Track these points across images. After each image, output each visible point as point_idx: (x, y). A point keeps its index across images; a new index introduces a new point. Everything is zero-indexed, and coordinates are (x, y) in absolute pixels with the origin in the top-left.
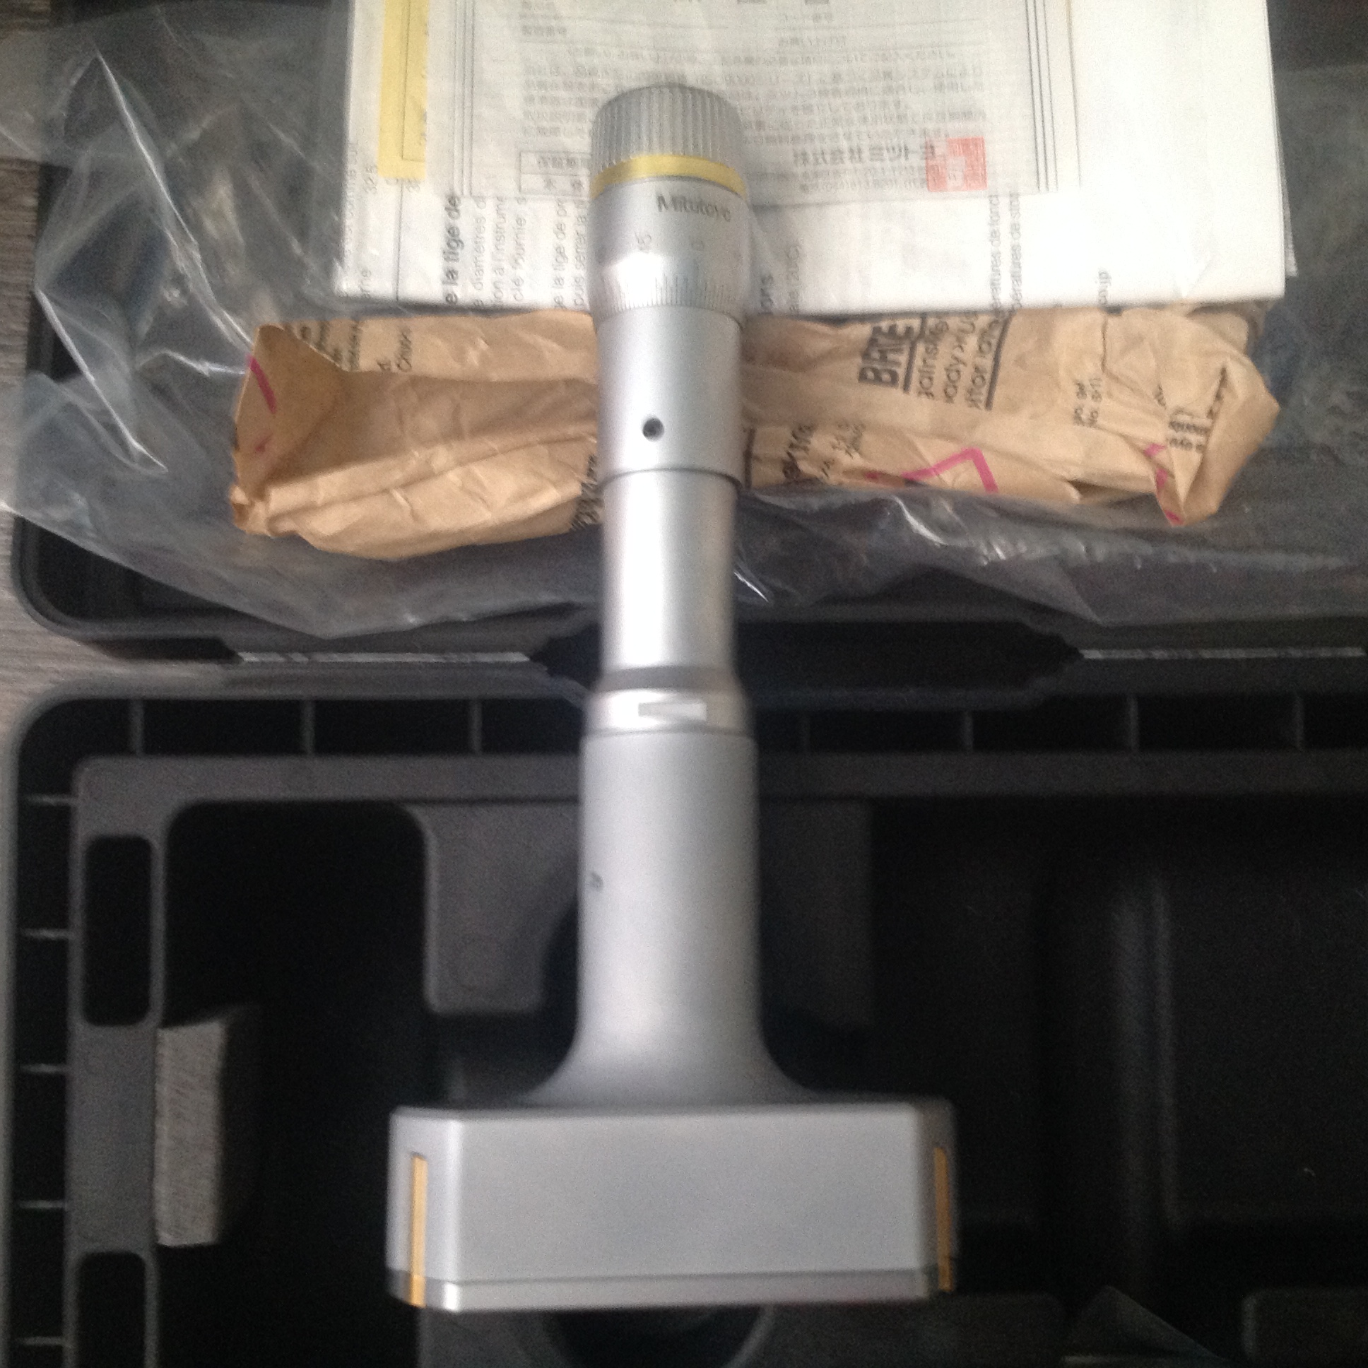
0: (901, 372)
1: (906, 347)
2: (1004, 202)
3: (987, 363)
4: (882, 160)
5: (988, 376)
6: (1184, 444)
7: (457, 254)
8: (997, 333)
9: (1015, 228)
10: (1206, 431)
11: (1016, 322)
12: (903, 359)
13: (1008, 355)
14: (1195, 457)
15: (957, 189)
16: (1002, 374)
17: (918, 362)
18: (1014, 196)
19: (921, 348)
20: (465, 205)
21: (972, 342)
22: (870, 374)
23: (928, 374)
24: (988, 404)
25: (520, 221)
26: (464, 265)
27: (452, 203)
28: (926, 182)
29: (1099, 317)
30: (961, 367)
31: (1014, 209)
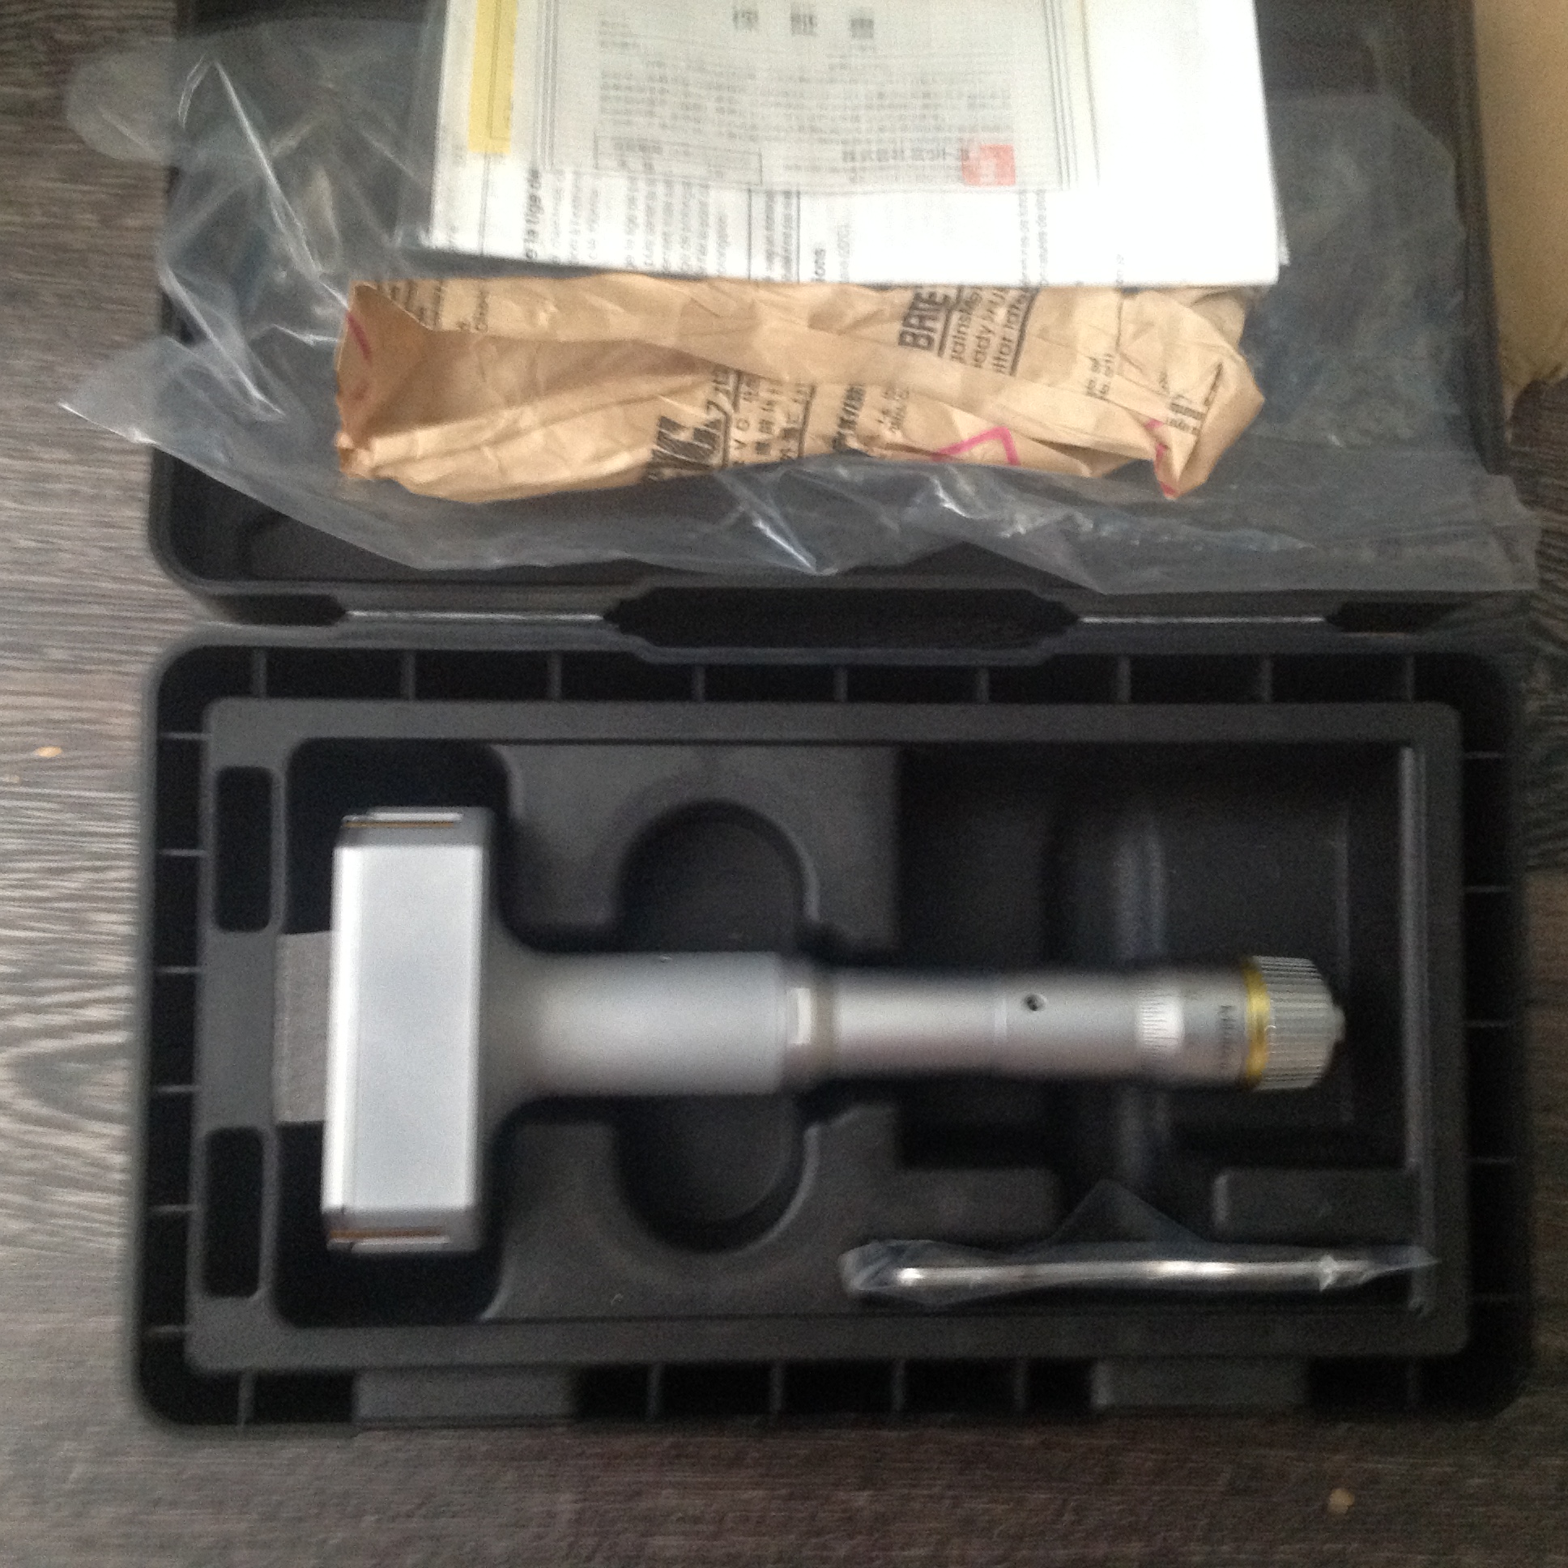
0: (937, 337)
1: (942, 316)
2: (1031, 198)
3: (1014, 334)
4: (923, 160)
5: (1014, 346)
6: (1181, 426)
7: (537, 218)
8: (1023, 306)
9: (1041, 219)
10: (1200, 417)
11: (1041, 300)
12: (939, 326)
13: (1033, 327)
14: (1190, 439)
15: (988, 184)
16: (1026, 345)
17: (952, 331)
18: (1040, 193)
19: (955, 317)
20: (546, 179)
21: (1001, 313)
22: (909, 339)
23: (960, 341)
24: (1013, 369)
25: (595, 193)
26: (544, 228)
27: (534, 176)
28: (961, 179)
29: (1114, 299)
30: (990, 335)
31: (1040, 205)
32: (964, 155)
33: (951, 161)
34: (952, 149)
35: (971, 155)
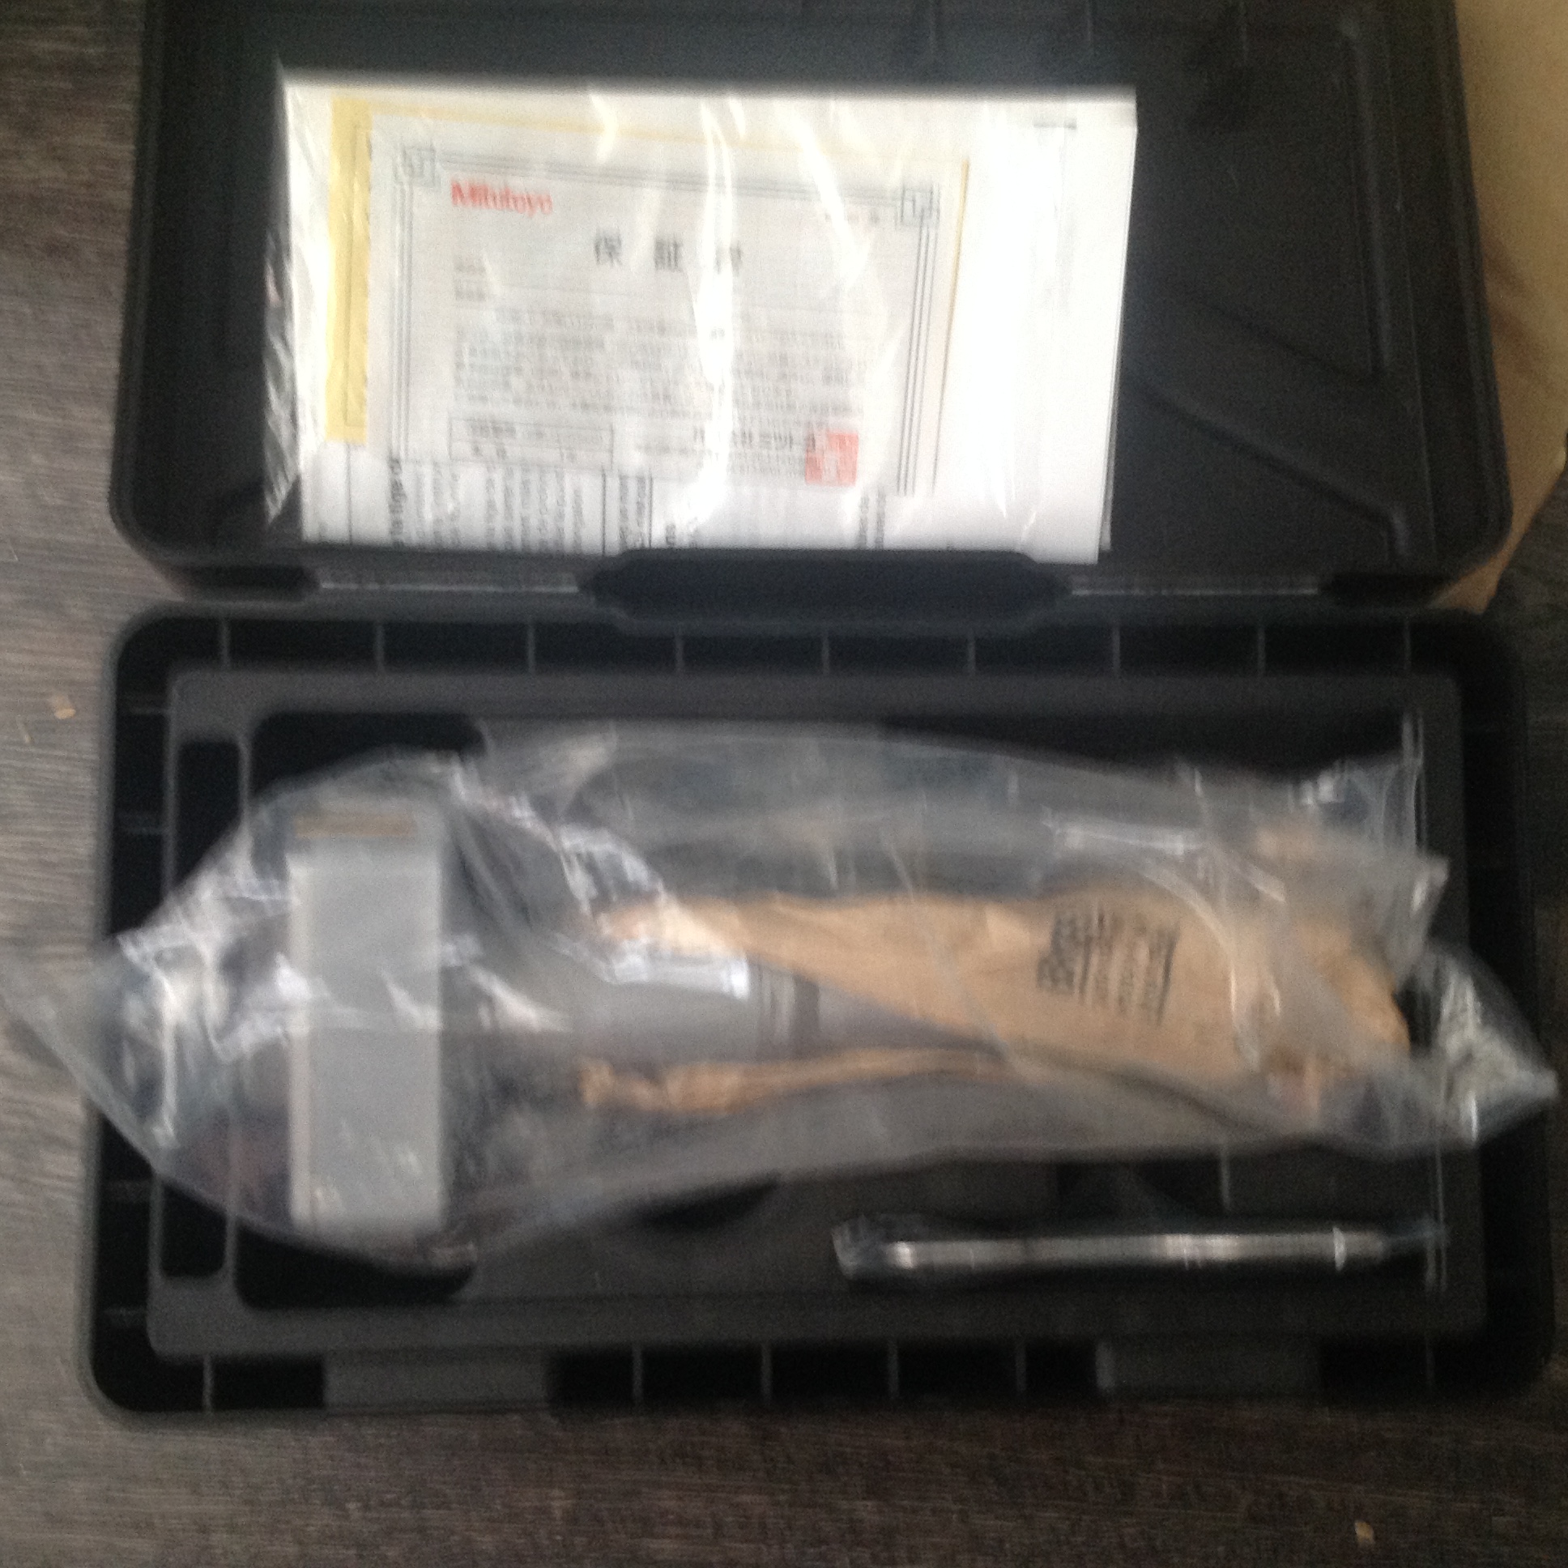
15: (830, 483)
27: (394, 462)
28: (804, 473)
32: (811, 442)
33: (798, 451)
34: (799, 434)
35: (818, 444)
